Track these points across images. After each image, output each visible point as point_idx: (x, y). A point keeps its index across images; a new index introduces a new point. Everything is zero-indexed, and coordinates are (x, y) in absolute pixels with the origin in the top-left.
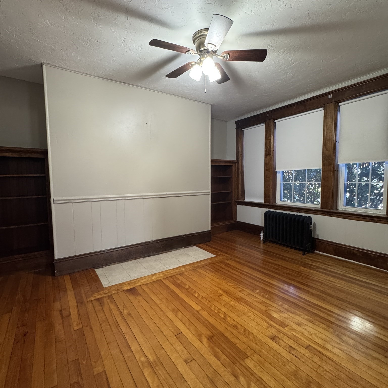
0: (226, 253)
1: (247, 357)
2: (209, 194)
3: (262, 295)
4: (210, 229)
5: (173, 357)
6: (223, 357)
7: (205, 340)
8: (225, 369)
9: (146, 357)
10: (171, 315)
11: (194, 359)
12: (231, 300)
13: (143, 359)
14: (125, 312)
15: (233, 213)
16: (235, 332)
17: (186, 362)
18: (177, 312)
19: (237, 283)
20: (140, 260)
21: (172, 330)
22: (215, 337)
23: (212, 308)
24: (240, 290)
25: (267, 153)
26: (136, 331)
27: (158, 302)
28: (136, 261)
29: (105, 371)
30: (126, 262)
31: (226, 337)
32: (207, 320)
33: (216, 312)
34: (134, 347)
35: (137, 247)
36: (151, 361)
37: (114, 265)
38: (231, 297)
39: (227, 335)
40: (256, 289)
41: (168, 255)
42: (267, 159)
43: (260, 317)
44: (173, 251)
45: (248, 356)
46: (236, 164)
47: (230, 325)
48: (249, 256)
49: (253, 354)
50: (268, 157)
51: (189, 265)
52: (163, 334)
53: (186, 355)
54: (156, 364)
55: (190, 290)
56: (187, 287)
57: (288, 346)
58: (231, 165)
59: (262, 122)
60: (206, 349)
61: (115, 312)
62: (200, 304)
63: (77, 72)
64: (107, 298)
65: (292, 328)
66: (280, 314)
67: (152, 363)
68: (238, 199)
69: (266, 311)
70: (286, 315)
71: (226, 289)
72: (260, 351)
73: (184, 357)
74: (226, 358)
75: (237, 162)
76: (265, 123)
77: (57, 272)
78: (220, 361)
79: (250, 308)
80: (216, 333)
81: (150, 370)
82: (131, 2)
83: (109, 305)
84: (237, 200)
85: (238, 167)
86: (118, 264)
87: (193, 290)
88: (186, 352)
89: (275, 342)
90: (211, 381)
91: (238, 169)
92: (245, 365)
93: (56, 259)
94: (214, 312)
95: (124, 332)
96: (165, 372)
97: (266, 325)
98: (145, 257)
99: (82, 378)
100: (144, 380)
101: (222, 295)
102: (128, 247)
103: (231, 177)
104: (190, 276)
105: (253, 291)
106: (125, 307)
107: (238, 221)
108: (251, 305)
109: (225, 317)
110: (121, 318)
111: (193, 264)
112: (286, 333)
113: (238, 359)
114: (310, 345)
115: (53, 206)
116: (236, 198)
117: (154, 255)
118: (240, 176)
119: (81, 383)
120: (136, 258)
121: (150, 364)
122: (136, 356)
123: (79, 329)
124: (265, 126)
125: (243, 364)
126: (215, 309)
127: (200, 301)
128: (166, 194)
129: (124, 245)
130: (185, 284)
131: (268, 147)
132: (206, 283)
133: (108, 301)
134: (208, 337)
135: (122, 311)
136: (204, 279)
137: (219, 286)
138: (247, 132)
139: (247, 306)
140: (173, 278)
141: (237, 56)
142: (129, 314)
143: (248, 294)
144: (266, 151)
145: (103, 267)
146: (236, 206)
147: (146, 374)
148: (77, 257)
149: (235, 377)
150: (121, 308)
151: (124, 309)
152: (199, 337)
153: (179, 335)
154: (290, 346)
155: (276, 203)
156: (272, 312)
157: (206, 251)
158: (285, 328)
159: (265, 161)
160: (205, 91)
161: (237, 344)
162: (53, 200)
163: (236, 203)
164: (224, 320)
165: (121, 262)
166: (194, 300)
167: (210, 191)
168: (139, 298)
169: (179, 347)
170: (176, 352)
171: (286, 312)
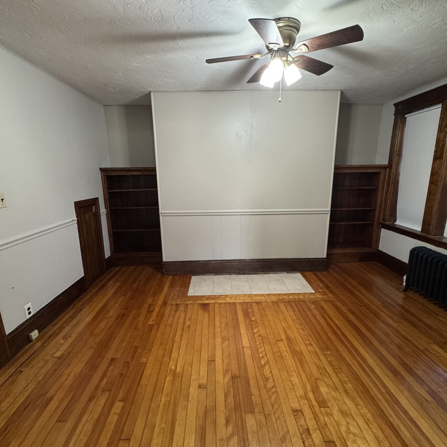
0: (331, 292)
1: (252, 412)
2: (328, 213)
3: (329, 359)
4: (325, 256)
5: (193, 377)
6: (231, 400)
7: (228, 377)
8: (224, 410)
9: (176, 367)
10: (218, 340)
11: (207, 388)
12: (287, 350)
13: (173, 368)
14: (188, 323)
15: (374, 239)
16: (261, 383)
17: (200, 387)
18: (226, 340)
19: (311, 333)
20: (233, 276)
21: (209, 355)
22: (239, 379)
23: (260, 351)
24: (307, 342)
25: (438, 155)
26: (184, 342)
27: (217, 324)
28: (228, 276)
29: (146, 363)
30: (220, 275)
31: (249, 384)
32: (245, 359)
33: (260, 355)
34: (174, 355)
35: (232, 263)
36: (177, 372)
37: (209, 275)
38: (289, 346)
39: (252, 382)
40: (328, 349)
41: (262, 277)
42: (436, 165)
43: (302, 382)
44: (271, 274)
45: (254, 412)
46: (388, 169)
47: (262, 375)
48: (361, 304)
49: (260, 413)
50: (437, 162)
51: (274, 295)
52: (200, 355)
53: (204, 381)
54: (178, 376)
55: (253, 323)
56: (254, 319)
57: (306, 427)
58: (378, 171)
59: (438, 103)
60: (223, 384)
61: (181, 321)
62: (251, 342)
63: (178, 91)
64: (184, 306)
65: (330, 413)
66: (331, 390)
67: (176, 374)
68: (384, 220)
69: (316, 379)
70: (338, 395)
71: (293, 336)
72: (270, 414)
73: (201, 381)
74: (233, 402)
75: (388, 167)
76: (442, 104)
77: (165, 271)
78: (225, 401)
79: (301, 367)
80: (243, 376)
81: (172, 378)
82: (180, 28)
83: (181, 312)
84: (383, 222)
85: (390, 173)
86: (212, 275)
87: (257, 325)
88: (205, 379)
89: (294, 416)
90: (205, 412)
91: (389, 177)
92: (243, 417)
93: (164, 261)
94: (259, 354)
95: (175, 340)
96: (179, 386)
97: (302, 394)
98: (240, 274)
99: (132, 361)
100: (163, 383)
101: (282, 340)
102: (224, 262)
103: (377, 189)
104: (266, 307)
105: (322, 350)
106: (190, 319)
107: (379, 250)
108: (306, 365)
109: (265, 365)
110: (181, 327)
111: (279, 294)
112: (316, 413)
113: (243, 409)
114: (335, 442)
115: (161, 217)
116: (381, 218)
117: (249, 274)
118: (391, 188)
119: (130, 364)
120: (230, 274)
121: (174, 373)
122: (170, 363)
123: (152, 325)
124: (441, 108)
125: (243, 415)
126: (262, 352)
127: (254, 338)
128: (267, 212)
129: (220, 259)
130: (254, 315)
131: (441, 146)
132: (276, 322)
133: (183, 309)
134: (233, 376)
135: (186, 321)
136: (278, 316)
137: (287, 330)
138: (412, 119)
139: (298, 364)
140: (247, 305)
141: (317, 44)
142: (189, 327)
143: (312, 352)
144: (436, 151)
145: (199, 276)
146: (380, 230)
147: (168, 379)
148: (179, 262)
149: (226, 423)
150: (187, 318)
151: (189, 320)
152: (226, 372)
153: (212, 361)
154: (308, 429)
155: (443, 235)
156: (324, 384)
157: (308, 283)
158: (321, 409)
159: (433, 168)
160: (280, 99)
161: (253, 395)
162: (161, 213)
163: (381, 226)
164: (260, 367)
165: (216, 274)
166: (249, 335)
167: (329, 209)
168: (206, 315)
169: (203, 372)
170: (198, 374)
171: (342, 391)
